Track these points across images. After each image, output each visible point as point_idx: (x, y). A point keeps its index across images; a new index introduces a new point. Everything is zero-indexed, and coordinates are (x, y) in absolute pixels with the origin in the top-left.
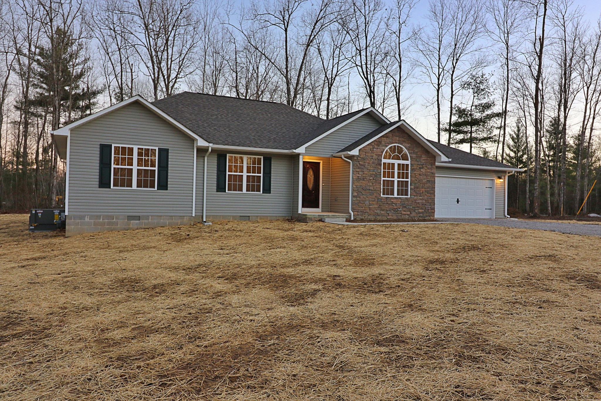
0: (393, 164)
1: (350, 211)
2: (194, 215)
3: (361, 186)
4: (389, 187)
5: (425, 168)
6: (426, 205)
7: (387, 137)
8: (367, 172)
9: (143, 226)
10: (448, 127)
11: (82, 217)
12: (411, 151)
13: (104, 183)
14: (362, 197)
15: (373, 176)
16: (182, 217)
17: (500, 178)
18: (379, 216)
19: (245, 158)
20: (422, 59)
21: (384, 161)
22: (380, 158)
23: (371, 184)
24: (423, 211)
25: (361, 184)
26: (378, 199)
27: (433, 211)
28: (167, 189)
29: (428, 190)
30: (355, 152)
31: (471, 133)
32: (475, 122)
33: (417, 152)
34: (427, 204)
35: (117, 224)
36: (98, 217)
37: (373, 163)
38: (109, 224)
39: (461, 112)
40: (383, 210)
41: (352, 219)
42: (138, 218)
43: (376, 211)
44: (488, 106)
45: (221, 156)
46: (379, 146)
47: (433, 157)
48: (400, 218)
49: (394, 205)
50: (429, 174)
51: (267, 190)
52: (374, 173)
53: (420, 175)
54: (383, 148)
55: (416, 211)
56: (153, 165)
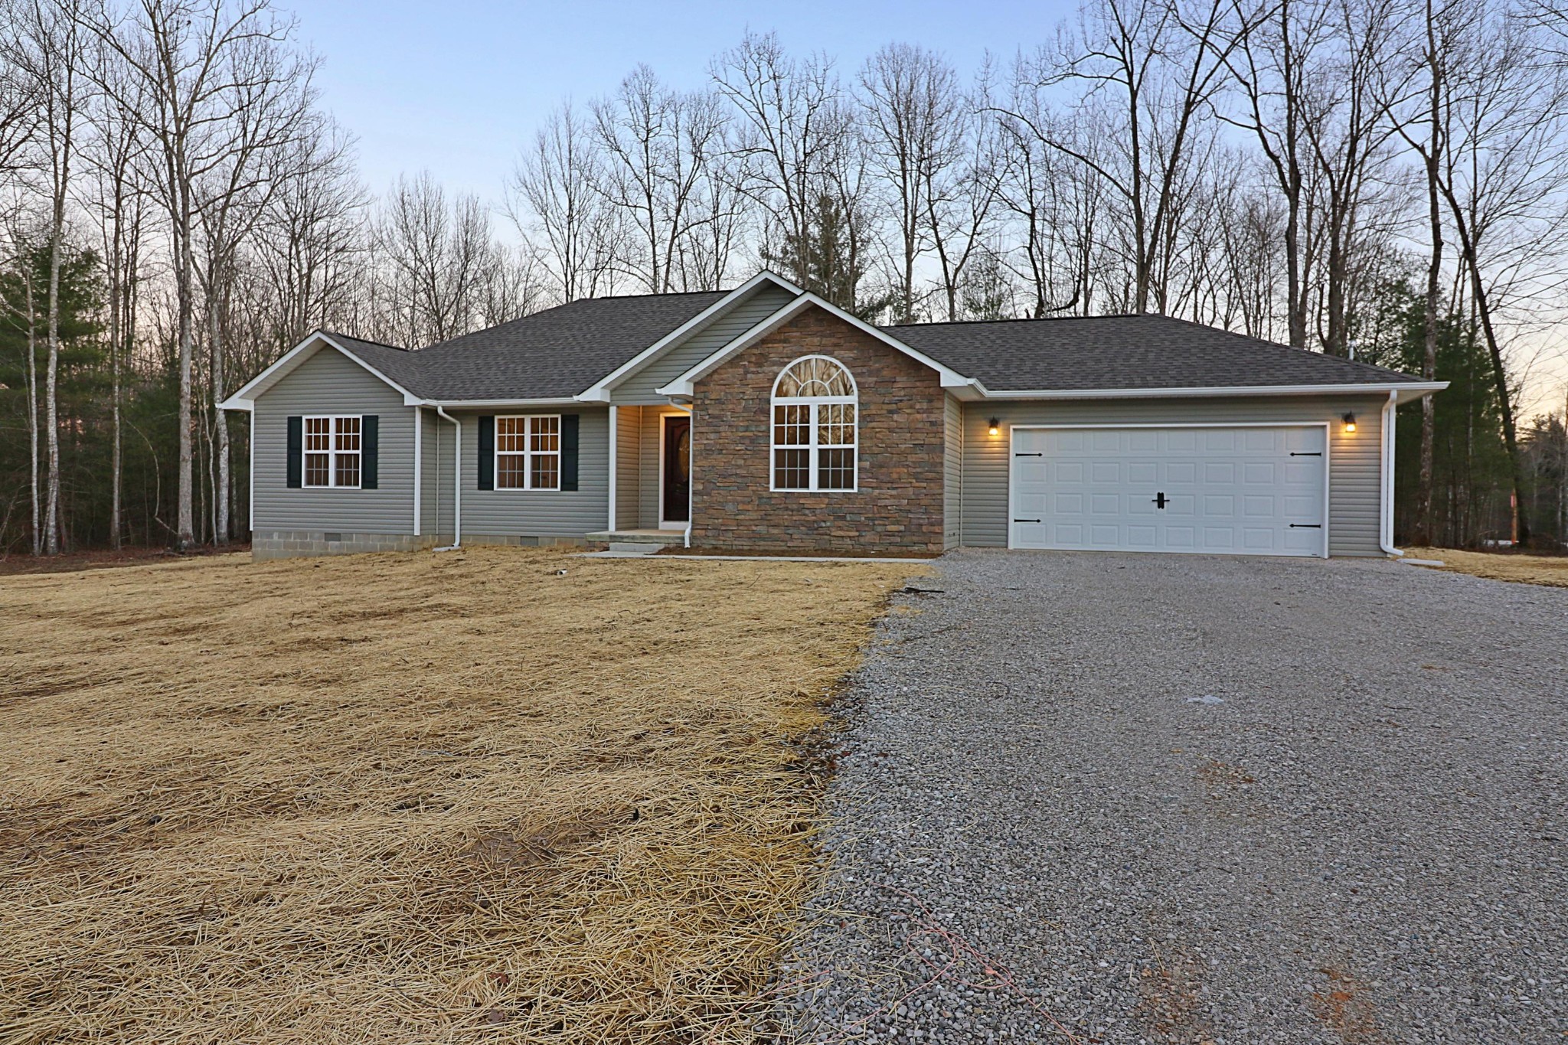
0: (805, 409)
1: (689, 527)
2: (417, 532)
3: (713, 467)
4: (793, 468)
5: (908, 411)
6: (910, 511)
7: (785, 341)
8: (729, 434)
9: (345, 551)
11: (269, 535)
12: (859, 370)
13: (294, 481)
14: (714, 493)
15: (747, 441)
17: (1349, 419)
18: (764, 539)
19: (528, 420)
21: (775, 401)
22: (765, 395)
23: (740, 462)
24: (902, 528)
25: (714, 463)
26: (760, 498)
27: (937, 529)
28: (376, 487)
29: (919, 470)
33: (879, 370)
34: (913, 509)
36: (289, 534)
37: (745, 409)
40: (775, 526)
42: (336, 537)
43: (754, 528)
45: (486, 420)
46: (760, 365)
48: (828, 546)
49: (807, 512)
50: (920, 425)
51: (570, 483)
52: (751, 434)
53: (891, 430)
54: (775, 368)
55: (879, 529)
56: (357, 447)
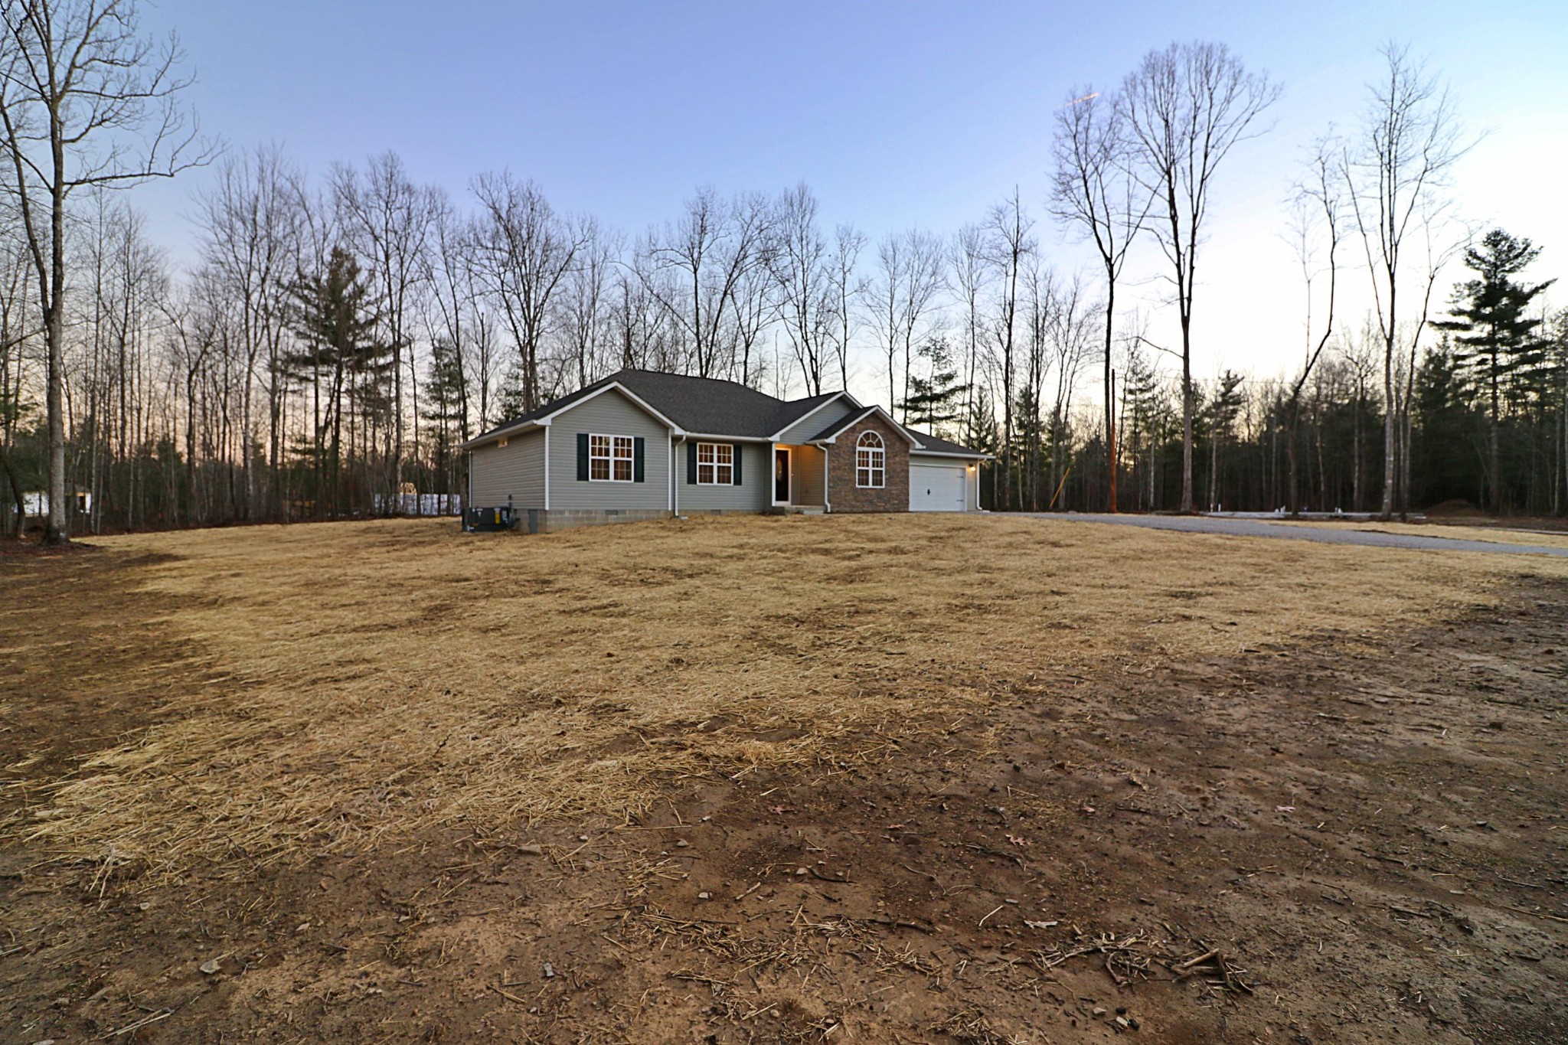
0: (868, 452)
1: (826, 502)
2: (669, 509)
3: (837, 476)
4: (864, 477)
5: (900, 456)
7: (862, 423)
8: (842, 461)
9: (621, 521)
10: (903, 403)
11: (562, 512)
12: (885, 438)
13: (582, 475)
15: (849, 465)
16: (658, 511)
17: (971, 466)
18: (855, 507)
19: (715, 446)
20: (871, 316)
21: (858, 448)
22: (854, 445)
23: (846, 474)
24: (898, 501)
25: (837, 474)
26: (854, 489)
27: (907, 502)
28: (643, 481)
29: (903, 479)
30: (832, 440)
31: (931, 410)
32: (936, 398)
33: (891, 439)
34: (901, 494)
35: (595, 519)
36: (577, 512)
37: (848, 451)
38: (588, 519)
39: (918, 385)
40: (858, 501)
41: (829, 511)
43: (851, 502)
44: (950, 377)
46: (854, 432)
47: (907, 444)
48: (875, 510)
49: (869, 495)
50: (903, 462)
51: (738, 481)
52: (849, 462)
53: (894, 463)
54: (858, 434)
55: (891, 502)
56: (629, 456)
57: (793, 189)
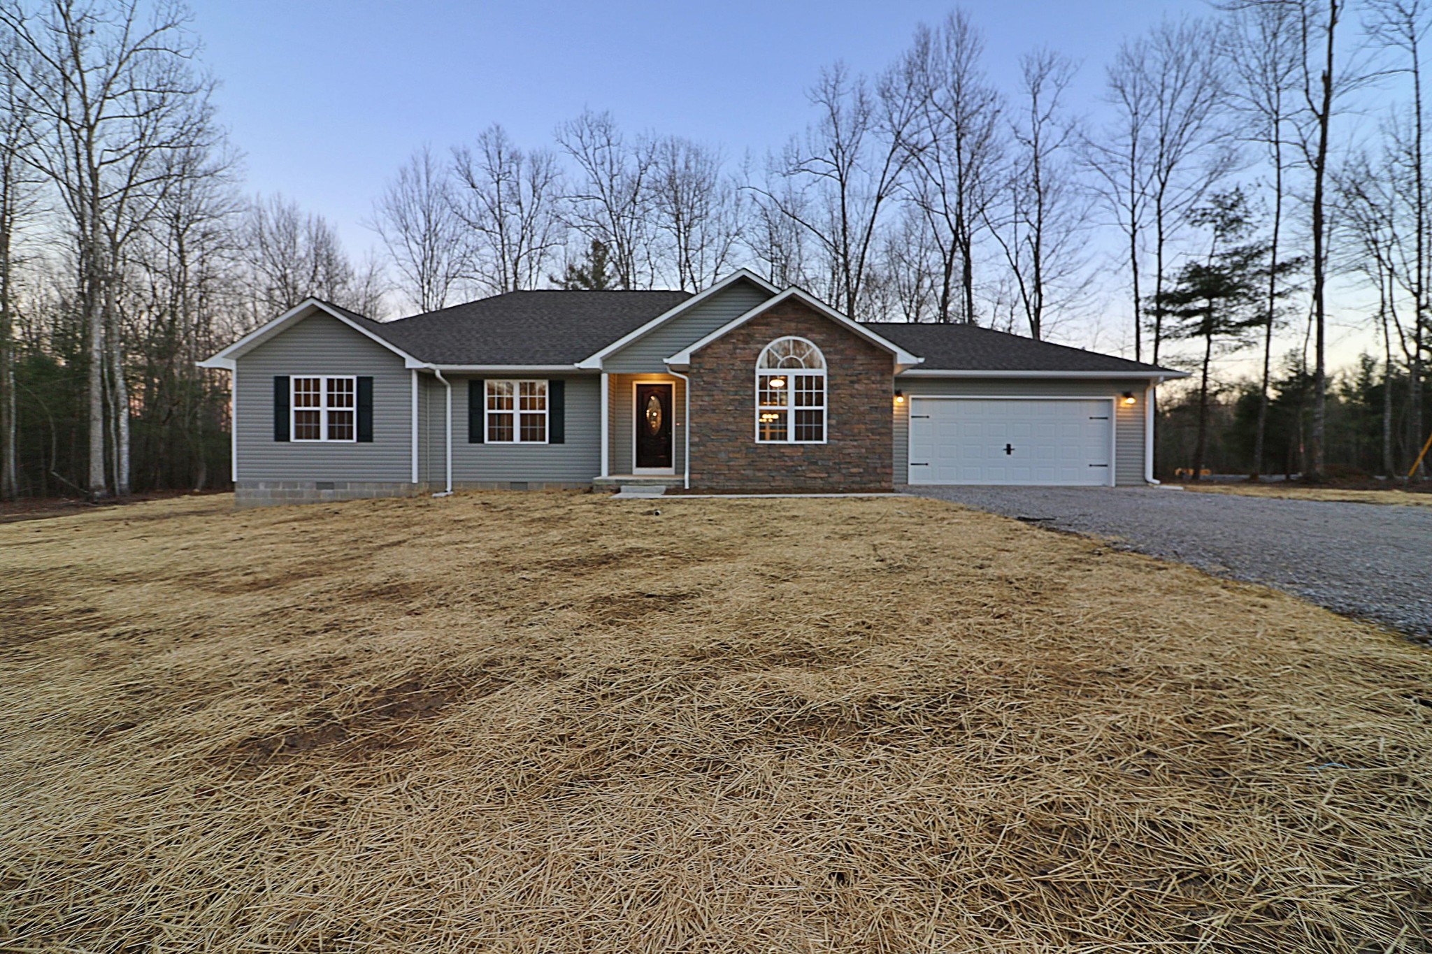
1: (686, 471)
2: (415, 480)
3: (708, 423)
4: (774, 425)
5: (866, 381)
6: (867, 458)
7: (767, 324)
8: (721, 397)
9: (339, 498)
11: (257, 485)
12: (827, 349)
13: (281, 434)
14: (709, 444)
15: (736, 403)
16: (396, 484)
17: (1127, 395)
18: (751, 481)
19: (516, 384)
21: (760, 372)
22: (751, 366)
23: (731, 419)
24: (862, 470)
25: (709, 420)
26: (748, 448)
27: (888, 471)
28: (371, 441)
29: (874, 426)
30: (681, 357)
33: (842, 350)
34: (870, 456)
35: (301, 494)
36: (276, 484)
37: (735, 377)
38: (291, 494)
40: (760, 470)
41: (687, 487)
42: (330, 485)
43: (743, 472)
45: (475, 384)
46: (747, 343)
47: (886, 357)
48: (803, 485)
49: (786, 458)
50: (875, 393)
51: (557, 437)
52: (739, 397)
53: (852, 396)
54: (759, 346)
55: (844, 471)
56: (350, 405)
57: (937, 22)
